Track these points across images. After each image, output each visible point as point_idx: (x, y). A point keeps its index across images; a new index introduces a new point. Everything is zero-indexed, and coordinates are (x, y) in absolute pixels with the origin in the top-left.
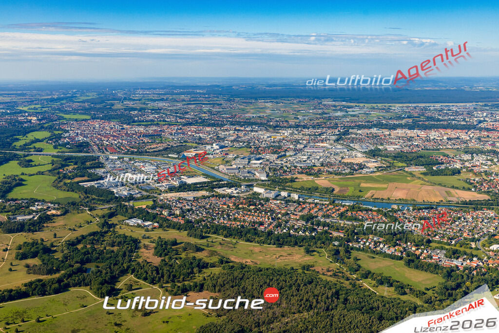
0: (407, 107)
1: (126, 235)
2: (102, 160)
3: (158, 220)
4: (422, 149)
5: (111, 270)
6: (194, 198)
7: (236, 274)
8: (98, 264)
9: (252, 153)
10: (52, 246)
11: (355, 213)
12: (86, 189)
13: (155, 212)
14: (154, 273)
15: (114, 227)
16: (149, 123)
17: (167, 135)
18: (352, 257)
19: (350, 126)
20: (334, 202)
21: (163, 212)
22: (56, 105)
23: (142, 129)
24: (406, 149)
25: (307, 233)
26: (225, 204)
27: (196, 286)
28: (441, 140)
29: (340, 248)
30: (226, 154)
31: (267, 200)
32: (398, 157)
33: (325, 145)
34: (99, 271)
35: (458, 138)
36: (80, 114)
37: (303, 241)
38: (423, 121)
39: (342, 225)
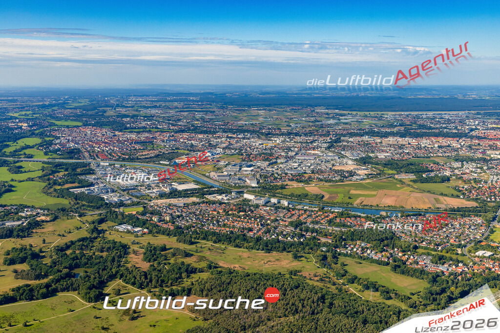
0: (400, 115)
1: (116, 240)
2: (93, 166)
3: (147, 226)
4: (413, 157)
5: (100, 275)
6: (184, 204)
7: (223, 279)
8: (86, 270)
9: (243, 160)
10: (41, 251)
11: (344, 219)
12: (77, 196)
13: (145, 218)
14: (143, 277)
15: (104, 233)
16: (141, 130)
17: (159, 142)
18: (339, 262)
19: (342, 134)
20: (323, 208)
21: (153, 218)
22: (47, 111)
23: (134, 136)
24: (396, 157)
25: (295, 239)
26: (215, 210)
27: (184, 291)
28: (432, 148)
29: (328, 254)
30: (217, 161)
31: (257, 206)
32: (388, 165)
33: (316, 152)
34: (87, 276)
35: (449, 146)
36: (72, 120)
37: (291, 246)
38: (415, 129)
39: (330, 231)
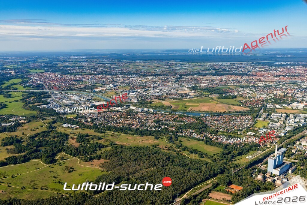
0: (213, 64)
1: (62, 132)
2: (50, 93)
3: (79, 124)
4: (219, 86)
5: (53, 150)
6: (99, 112)
7: (118, 150)
8: (46, 147)
9: (131, 89)
10: (21, 139)
11: (182, 118)
12: (41, 109)
13: (77, 120)
14: (76, 151)
15: (55, 128)
16: (77, 74)
17: (86, 80)
18: (178, 140)
19: (183, 74)
20: (171, 113)
21: (82, 120)
22: (25, 65)
23: (73, 77)
24: (210, 86)
25: (156, 129)
26: (115, 115)
27: (97, 157)
28: (228, 81)
29: (173, 136)
30: (117, 90)
31: (137, 113)
32: (206, 90)
33: (169, 84)
34: (46, 151)
35: (237, 80)
36: (39, 69)
37: (154, 133)
38: (221, 71)
39: (174, 125)
